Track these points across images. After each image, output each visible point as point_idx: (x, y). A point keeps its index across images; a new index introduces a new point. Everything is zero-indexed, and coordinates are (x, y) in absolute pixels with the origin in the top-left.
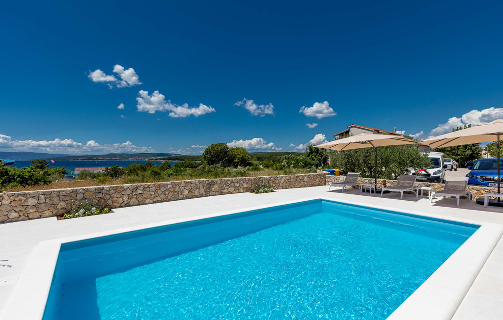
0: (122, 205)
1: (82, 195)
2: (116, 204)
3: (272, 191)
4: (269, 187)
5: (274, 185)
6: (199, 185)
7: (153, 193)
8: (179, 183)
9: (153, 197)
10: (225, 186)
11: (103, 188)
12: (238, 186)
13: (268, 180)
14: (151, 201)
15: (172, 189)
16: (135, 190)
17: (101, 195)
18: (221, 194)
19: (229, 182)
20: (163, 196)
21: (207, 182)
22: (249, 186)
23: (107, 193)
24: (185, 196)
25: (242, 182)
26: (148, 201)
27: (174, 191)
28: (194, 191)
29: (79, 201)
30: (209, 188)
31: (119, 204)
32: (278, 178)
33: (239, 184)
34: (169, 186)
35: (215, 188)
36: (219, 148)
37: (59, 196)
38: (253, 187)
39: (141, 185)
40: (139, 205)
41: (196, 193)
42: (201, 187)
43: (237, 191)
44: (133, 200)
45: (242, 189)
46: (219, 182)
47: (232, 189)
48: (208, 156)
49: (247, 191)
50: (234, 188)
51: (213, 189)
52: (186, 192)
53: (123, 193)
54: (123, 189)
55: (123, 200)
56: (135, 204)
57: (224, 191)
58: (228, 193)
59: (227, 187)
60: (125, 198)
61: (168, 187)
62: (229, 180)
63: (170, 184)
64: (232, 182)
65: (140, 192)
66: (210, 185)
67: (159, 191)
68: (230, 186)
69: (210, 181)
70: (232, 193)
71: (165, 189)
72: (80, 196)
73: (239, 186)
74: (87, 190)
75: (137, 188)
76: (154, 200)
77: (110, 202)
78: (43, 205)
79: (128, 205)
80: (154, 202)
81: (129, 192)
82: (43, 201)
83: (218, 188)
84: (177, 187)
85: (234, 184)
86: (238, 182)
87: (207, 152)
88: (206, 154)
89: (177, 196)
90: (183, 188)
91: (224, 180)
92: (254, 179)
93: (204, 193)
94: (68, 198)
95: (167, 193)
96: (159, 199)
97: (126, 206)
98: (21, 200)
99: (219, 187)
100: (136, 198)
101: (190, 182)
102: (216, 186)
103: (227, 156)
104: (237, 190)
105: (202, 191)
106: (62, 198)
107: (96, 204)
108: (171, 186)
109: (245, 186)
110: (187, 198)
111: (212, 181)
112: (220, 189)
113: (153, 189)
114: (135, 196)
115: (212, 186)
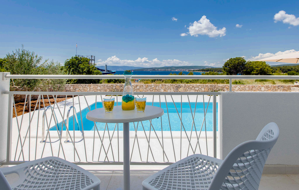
1: (115, 87)
6: (170, 87)
7: (144, 89)
8: (158, 85)
10: (188, 89)
12: (197, 89)
15: (154, 88)
17: (122, 88)
19: (191, 87)
21: (176, 86)
22: (206, 90)
25: (200, 87)
27: (156, 89)
28: (167, 90)
30: (177, 89)
34: (153, 86)
37: (107, 87)
39: (139, 85)
41: (169, 91)
42: (172, 88)
46: (184, 86)
51: (180, 90)
52: (163, 91)
59: (189, 90)
62: (191, 85)
64: (193, 87)
65: (138, 88)
67: (147, 88)
68: (191, 89)
69: (178, 85)
71: (151, 88)
72: (114, 88)
74: (117, 85)
75: (137, 86)
78: (102, 90)
82: (102, 88)
83: (183, 90)
84: (157, 87)
85: (195, 88)
86: (198, 87)
90: (161, 88)
91: (187, 85)
92: (210, 86)
94: (110, 88)
95: (152, 90)
98: (96, 87)
99: (184, 89)
100: (137, 91)
101: (165, 85)
102: (181, 88)
105: (172, 90)
106: (108, 87)
108: (154, 86)
109: (203, 90)
111: (179, 85)
112: (185, 90)
113: (145, 87)
114: (136, 90)
115: (179, 88)
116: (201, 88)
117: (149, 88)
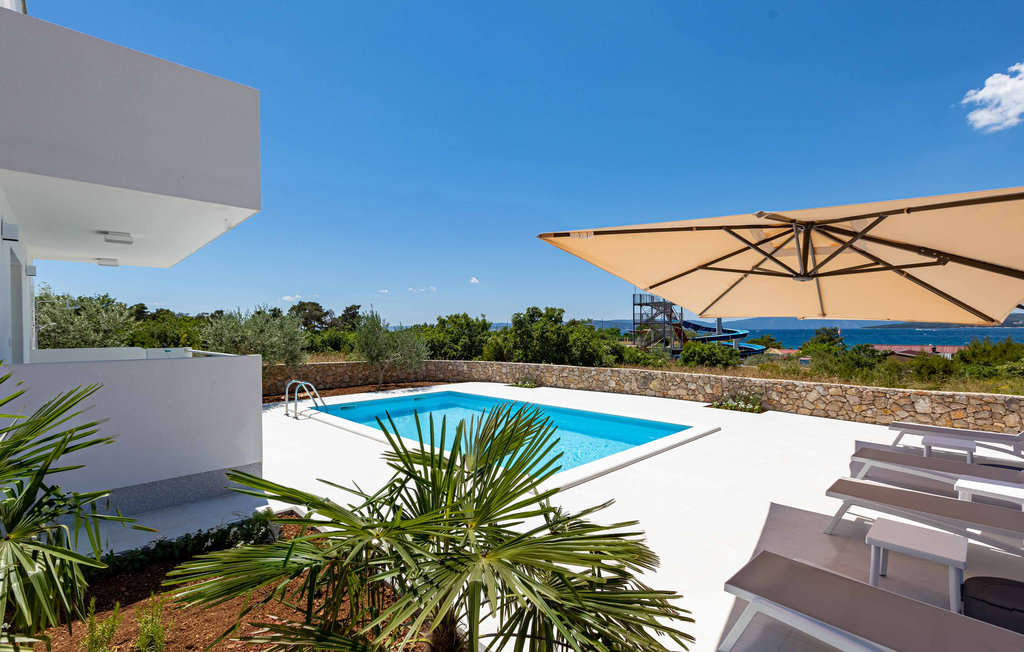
0: (552, 385)
5: (783, 401)
6: (630, 377)
7: (577, 378)
8: (604, 371)
9: (577, 382)
10: (670, 384)
12: (693, 388)
15: (596, 377)
16: (560, 372)
18: (665, 397)
19: (678, 380)
20: (586, 383)
21: (642, 375)
24: (611, 389)
25: (700, 383)
27: (598, 380)
28: (623, 385)
30: (646, 383)
32: (796, 386)
33: (695, 385)
34: (593, 373)
35: (654, 384)
39: (566, 368)
41: (627, 387)
42: (633, 380)
43: (692, 397)
44: (560, 383)
45: (700, 395)
46: (661, 377)
47: (683, 392)
50: (686, 392)
51: (651, 386)
52: (613, 384)
54: (552, 369)
55: (552, 380)
57: (670, 393)
58: (676, 398)
59: (673, 387)
62: (677, 376)
63: (593, 371)
64: (683, 380)
65: (566, 374)
66: (647, 379)
67: (582, 376)
68: (679, 386)
69: (647, 374)
70: (682, 399)
73: (697, 389)
75: (563, 369)
76: (579, 386)
80: (578, 389)
81: (557, 373)
83: (659, 386)
84: (602, 375)
85: (687, 385)
86: (694, 380)
90: (609, 378)
91: (669, 374)
92: (729, 381)
93: (638, 390)
95: (591, 380)
96: (584, 386)
99: (661, 384)
101: (618, 371)
105: (634, 385)
109: (709, 391)
111: (650, 374)
112: (663, 388)
113: (577, 373)
115: (649, 381)
117: (586, 375)
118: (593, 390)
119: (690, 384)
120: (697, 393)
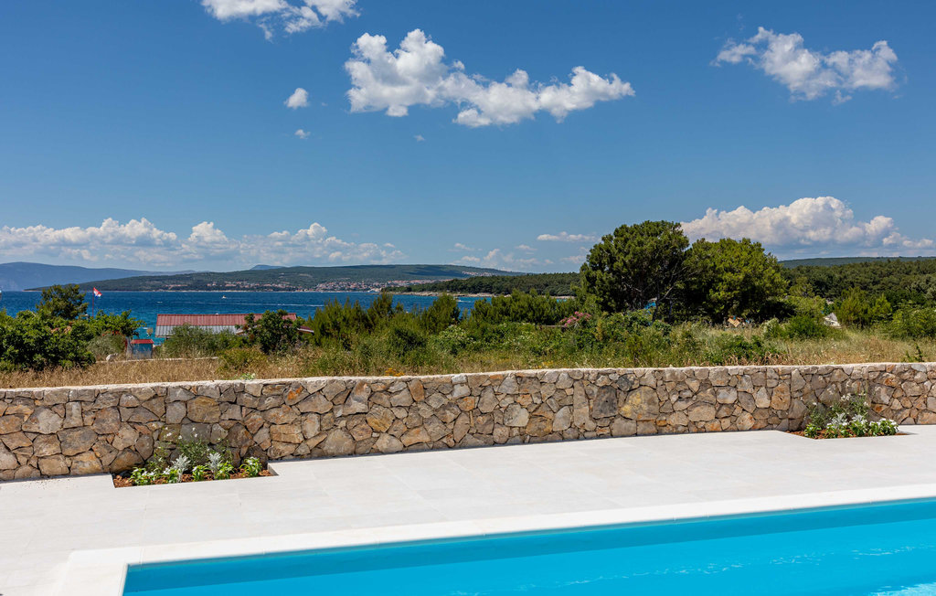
0: (301, 451)
1: (180, 409)
2: (281, 447)
3: (888, 432)
4: (875, 409)
5: (896, 404)
6: (569, 391)
7: (401, 414)
8: (495, 379)
9: (401, 427)
10: (674, 398)
11: (243, 390)
12: (730, 400)
13: (870, 382)
14: (396, 444)
15: (470, 403)
16: (341, 399)
17: (235, 413)
18: (658, 433)
19: (694, 385)
20: (435, 428)
21: (602, 381)
22: (780, 402)
23: (256, 404)
24: (515, 431)
25: (746, 385)
26: (384, 442)
27: (476, 411)
28: (550, 415)
29: (172, 426)
30: (612, 404)
31: (291, 448)
32: (915, 372)
33: (734, 393)
34: (460, 391)
35: (635, 403)
36: (649, 244)
37: (117, 407)
38: (799, 408)
39: (363, 383)
40: (353, 454)
41: (560, 421)
42: (580, 398)
43: (726, 423)
44: (336, 438)
45: (747, 416)
46: (652, 382)
47: (705, 413)
48: (605, 276)
49: (769, 426)
50: (712, 411)
51: (626, 409)
52: (521, 418)
53: (303, 408)
54: (304, 394)
55: (304, 433)
56: (342, 451)
57: (673, 420)
58: (687, 430)
59: (682, 405)
60: (312, 427)
61: (456, 395)
62: (692, 375)
63: (462, 384)
64: (705, 384)
65: (360, 407)
66: (616, 392)
67: (422, 407)
68: (694, 399)
69: (614, 377)
70: (702, 430)
71: (445, 401)
72: (176, 413)
73: (738, 401)
74: (195, 394)
75: (348, 392)
76: (407, 440)
77: (262, 437)
78: (76, 434)
79: (318, 453)
80: (406, 449)
81: (322, 404)
82: (75, 421)
83: (645, 407)
84: (489, 395)
85: (715, 394)
86: (732, 383)
87: (600, 258)
88: (594, 269)
89: (489, 428)
90: (509, 400)
91: (673, 373)
92: (803, 375)
93: (591, 425)
94: (142, 416)
95: (450, 415)
96: (423, 437)
97: (311, 455)
98: (20, 415)
99: (651, 402)
100: (346, 429)
101: (535, 378)
102: (637, 399)
103: (682, 275)
104: (727, 420)
105: (582, 414)
106: (126, 414)
107: (223, 443)
108: (464, 390)
109: (763, 402)
110: (524, 439)
111: (624, 376)
112: (655, 409)
113: (403, 398)
114: (343, 423)
115: (622, 396)
116: (750, 390)
118: (459, 445)
119: (722, 392)
120: (738, 411)
